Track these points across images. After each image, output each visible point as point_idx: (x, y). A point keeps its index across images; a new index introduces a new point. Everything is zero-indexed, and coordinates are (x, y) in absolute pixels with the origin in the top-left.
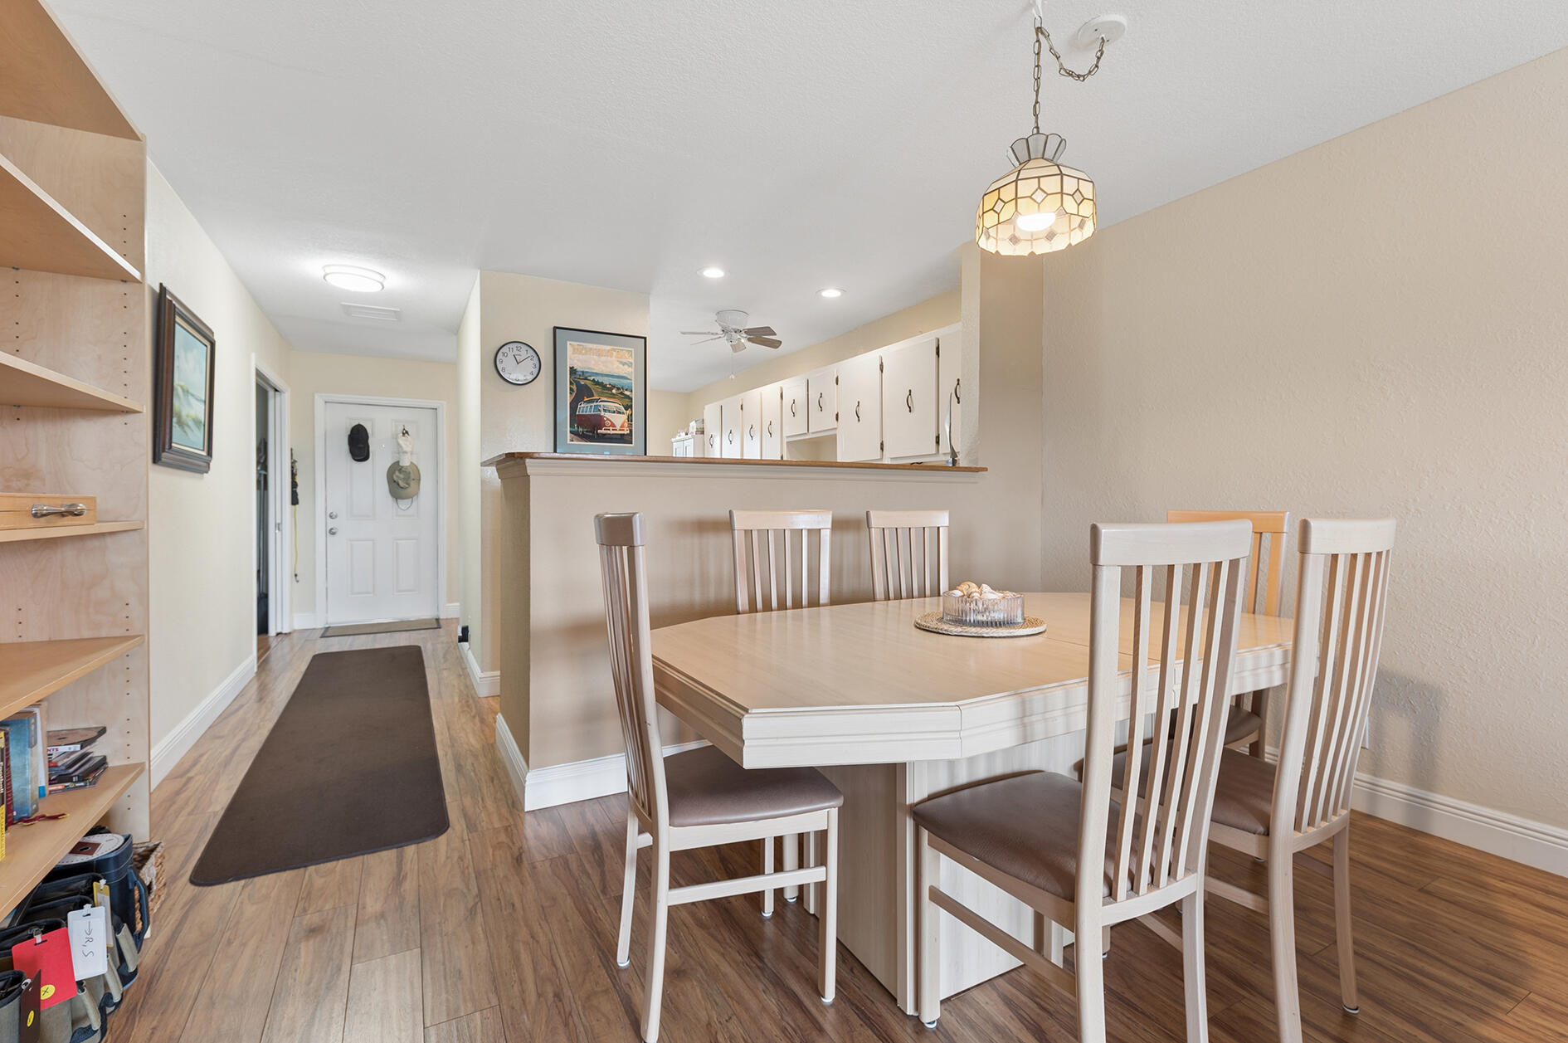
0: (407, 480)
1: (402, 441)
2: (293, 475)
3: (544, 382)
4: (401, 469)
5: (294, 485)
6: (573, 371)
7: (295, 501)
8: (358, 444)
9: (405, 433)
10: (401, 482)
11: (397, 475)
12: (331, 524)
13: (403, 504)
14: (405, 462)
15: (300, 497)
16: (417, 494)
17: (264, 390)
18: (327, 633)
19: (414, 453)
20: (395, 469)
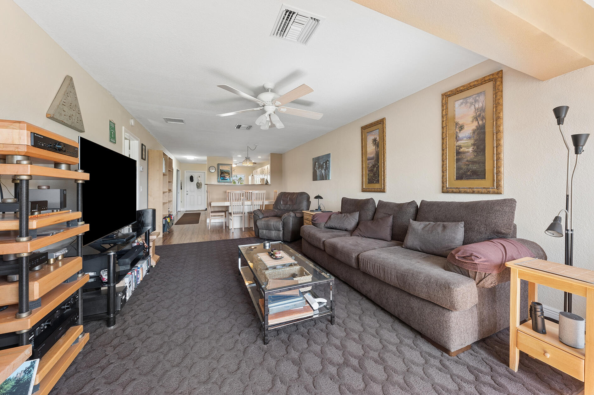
0: (200, 185)
1: (199, 178)
2: (181, 185)
3: (216, 172)
4: (199, 183)
5: (181, 186)
6: (221, 170)
7: (181, 189)
8: (192, 179)
9: (199, 177)
10: (199, 186)
11: (198, 184)
12: (187, 193)
13: (199, 189)
14: (199, 182)
15: (182, 188)
16: (201, 187)
17: (177, 171)
18: (186, 211)
19: (201, 180)
20: (198, 183)
